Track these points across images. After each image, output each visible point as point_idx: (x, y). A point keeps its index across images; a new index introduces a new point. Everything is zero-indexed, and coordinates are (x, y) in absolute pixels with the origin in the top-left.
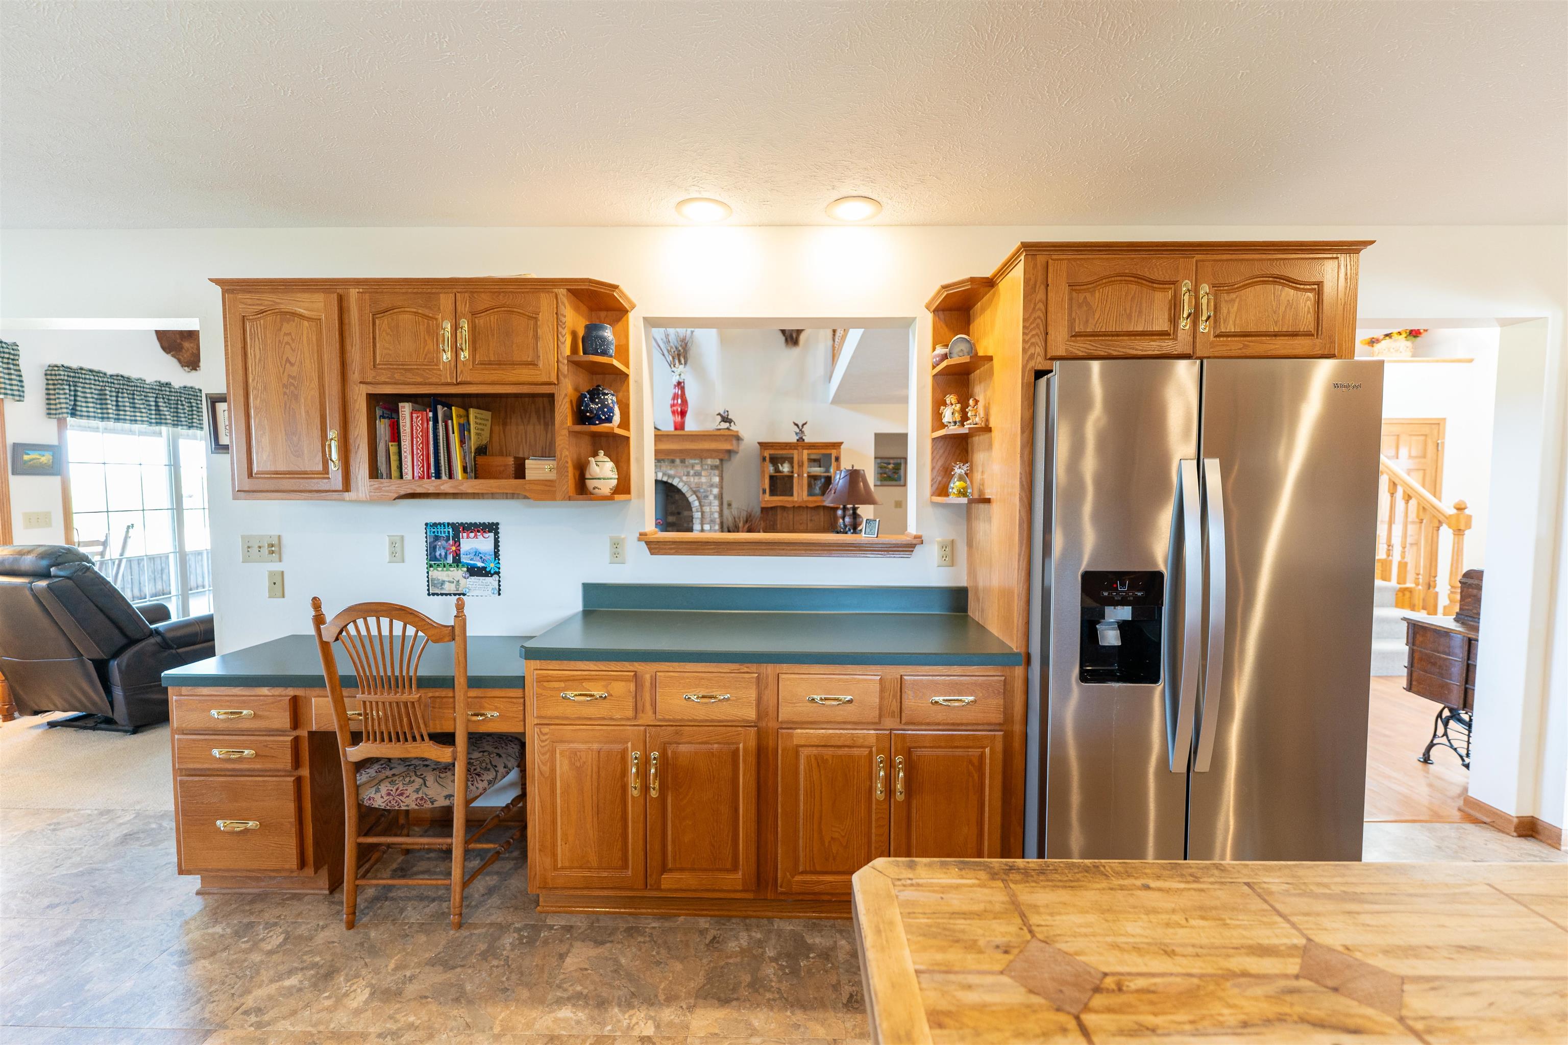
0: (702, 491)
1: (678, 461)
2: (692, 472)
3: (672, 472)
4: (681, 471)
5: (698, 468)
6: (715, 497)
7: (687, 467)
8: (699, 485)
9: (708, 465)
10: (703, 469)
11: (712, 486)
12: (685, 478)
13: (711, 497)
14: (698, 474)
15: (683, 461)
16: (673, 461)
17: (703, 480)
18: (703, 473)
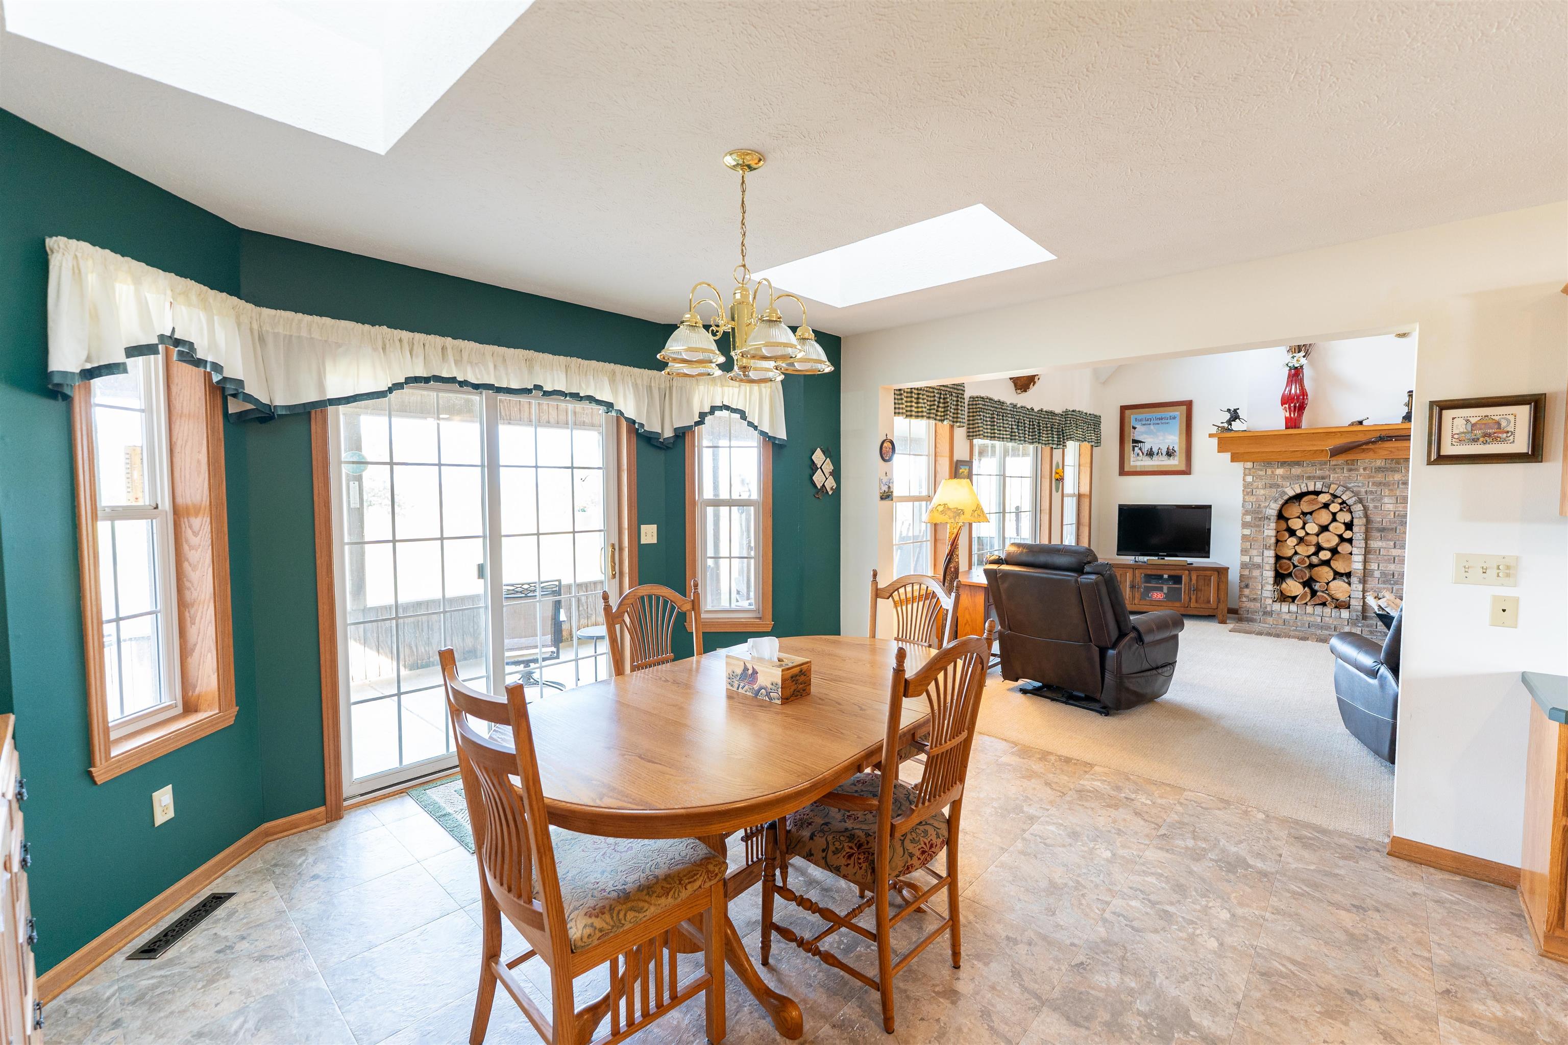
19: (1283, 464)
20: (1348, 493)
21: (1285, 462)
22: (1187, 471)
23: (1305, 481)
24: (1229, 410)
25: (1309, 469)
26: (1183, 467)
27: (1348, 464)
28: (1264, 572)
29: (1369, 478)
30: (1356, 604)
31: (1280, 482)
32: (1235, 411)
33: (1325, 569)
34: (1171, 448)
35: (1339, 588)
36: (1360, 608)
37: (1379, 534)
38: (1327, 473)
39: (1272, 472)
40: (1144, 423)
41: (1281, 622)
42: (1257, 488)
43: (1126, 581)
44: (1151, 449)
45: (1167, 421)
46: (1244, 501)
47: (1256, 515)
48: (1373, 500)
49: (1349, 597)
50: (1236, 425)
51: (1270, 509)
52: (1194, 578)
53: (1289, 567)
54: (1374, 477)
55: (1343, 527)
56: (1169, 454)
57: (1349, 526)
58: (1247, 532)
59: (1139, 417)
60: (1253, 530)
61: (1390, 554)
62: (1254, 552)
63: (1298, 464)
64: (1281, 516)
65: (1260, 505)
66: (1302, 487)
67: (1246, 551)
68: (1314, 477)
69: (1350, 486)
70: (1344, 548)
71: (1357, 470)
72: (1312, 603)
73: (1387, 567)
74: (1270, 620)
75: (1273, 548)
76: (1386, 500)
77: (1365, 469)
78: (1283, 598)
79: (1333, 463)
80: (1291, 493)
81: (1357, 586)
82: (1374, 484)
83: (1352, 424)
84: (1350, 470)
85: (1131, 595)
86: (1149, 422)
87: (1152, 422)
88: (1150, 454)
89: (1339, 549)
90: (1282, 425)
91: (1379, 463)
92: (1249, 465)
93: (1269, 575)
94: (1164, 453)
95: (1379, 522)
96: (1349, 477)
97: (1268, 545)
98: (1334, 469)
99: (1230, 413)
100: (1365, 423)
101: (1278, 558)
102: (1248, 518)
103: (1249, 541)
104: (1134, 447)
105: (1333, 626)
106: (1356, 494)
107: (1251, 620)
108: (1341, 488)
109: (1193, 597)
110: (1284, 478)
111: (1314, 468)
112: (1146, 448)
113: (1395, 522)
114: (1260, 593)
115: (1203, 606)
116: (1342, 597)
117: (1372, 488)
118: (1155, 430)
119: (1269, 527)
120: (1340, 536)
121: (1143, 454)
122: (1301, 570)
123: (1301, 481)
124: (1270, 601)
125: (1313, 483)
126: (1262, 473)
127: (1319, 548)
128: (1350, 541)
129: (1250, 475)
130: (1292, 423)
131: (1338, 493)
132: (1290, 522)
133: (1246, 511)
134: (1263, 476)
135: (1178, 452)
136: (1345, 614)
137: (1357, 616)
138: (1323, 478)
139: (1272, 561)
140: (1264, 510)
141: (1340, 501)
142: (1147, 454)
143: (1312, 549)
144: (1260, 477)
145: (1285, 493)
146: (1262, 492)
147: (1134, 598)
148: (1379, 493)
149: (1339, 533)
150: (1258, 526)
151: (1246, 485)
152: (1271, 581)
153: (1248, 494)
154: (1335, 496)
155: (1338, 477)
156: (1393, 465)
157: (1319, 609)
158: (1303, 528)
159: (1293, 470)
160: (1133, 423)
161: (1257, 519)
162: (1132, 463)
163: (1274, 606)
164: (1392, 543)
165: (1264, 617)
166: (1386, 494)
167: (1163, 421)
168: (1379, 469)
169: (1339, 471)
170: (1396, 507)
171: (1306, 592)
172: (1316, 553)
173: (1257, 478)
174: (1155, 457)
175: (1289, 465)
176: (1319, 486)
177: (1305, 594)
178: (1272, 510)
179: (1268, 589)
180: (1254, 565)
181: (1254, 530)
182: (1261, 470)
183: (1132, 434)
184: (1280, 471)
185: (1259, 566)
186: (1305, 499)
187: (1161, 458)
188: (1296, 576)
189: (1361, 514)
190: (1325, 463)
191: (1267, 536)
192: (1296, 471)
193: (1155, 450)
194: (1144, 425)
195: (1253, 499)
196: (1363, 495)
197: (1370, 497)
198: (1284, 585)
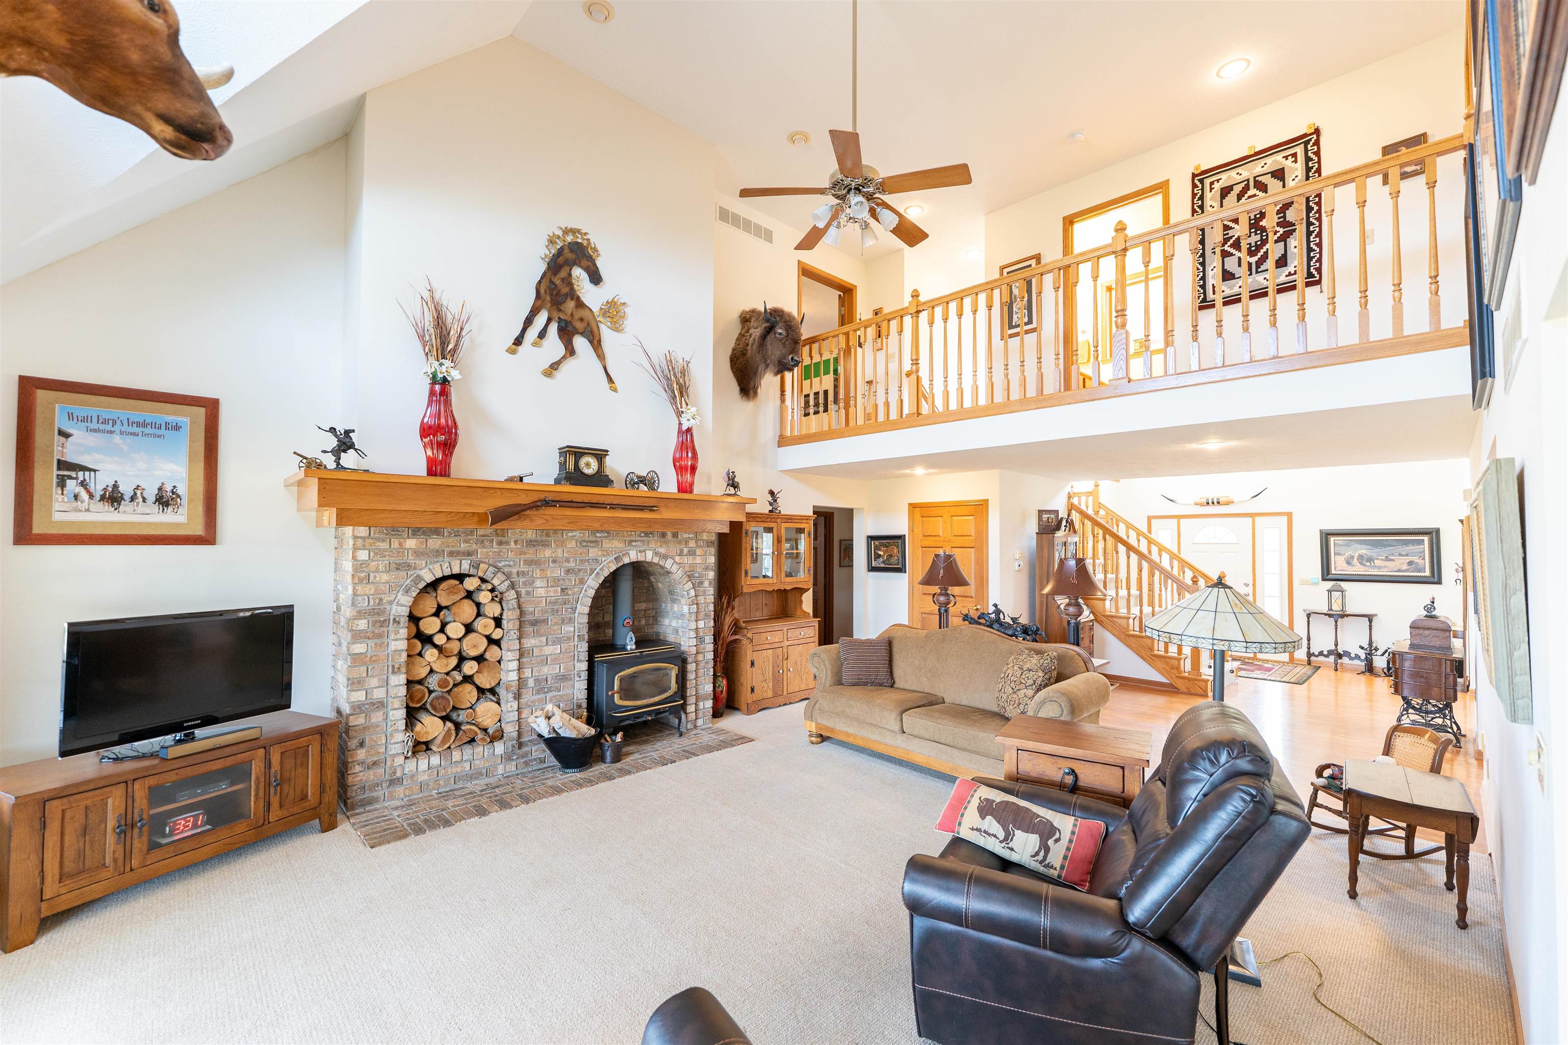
0: (697, 575)
1: (669, 535)
2: (686, 551)
3: (662, 550)
4: (673, 549)
5: (692, 544)
6: (710, 583)
7: (680, 543)
8: (693, 566)
9: (703, 540)
10: (698, 546)
11: (707, 568)
12: (677, 559)
13: (706, 584)
14: (692, 553)
15: (675, 535)
16: (663, 535)
17: (698, 560)
18: (698, 552)
19: (416, 532)
20: (499, 575)
21: (419, 529)
22: (208, 538)
23: (447, 559)
24: (333, 430)
25: (452, 540)
26: (198, 529)
27: (497, 535)
28: (391, 713)
29: (521, 554)
30: (510, 730)
31: (411, 559)
32: (347, 432)
33: (468, 687)
34: (168, 488)
35: (486, 712)
36: (515, 734)
37: (531, 629)
38: (474, 546)
39: (400, 544)
40: (94, 425)
41: (416, 788)
42: (377, 571)
43: (104, 820)
44: (115, 486)
45: (158, 432)
46: (355, 594)
47: (376, 618)
48: (525, 584)
49: (500, 720)
50: (349, 459)
51: (398, 604)
52: (276, 759)
53: (424, 696)
54: (525, 553)
55: (492, 623)
56: (164, 500)
57: (498, 622)
58: (359, 648)
59: (80, 411)
60: (369, 642)
61: (543, 653)
62: (374, 682)
63: (437, 532)
64: (414, 619)
65: (381, 600)
66: (444, 567)
67: (359, 682)
68: (458, 553)
69: (500, 565)
70: (493, 654)
71: (507, 543)
72: (457, 743)
73: (539, 671)
74: (400, 791)
75: (404, 670)
76: (538, 583)
77: (516, 542)
78: (421, 747)
79: (481, 532)
80: (429, 578)
81: (509, 706)
82: (527, 562)
83: (511, 480)
84: (500, 543)
85: (120, 855)
86: (109, 427)
87: (117, 428)
88: (113, 497)
89: (487, 656)
90: (422, 470)
91: (530, 535)
92: (362, 531)
93: (400, 714)
94: (151, 498)
95: (531, 613)
96: (499, 553)
97: (397, 666)
98: (482, 542)
99: (336, 436)
100: (525, 480)
101: (409, 683)
102: (362, 624)
103: (364, 664)
104: (62, 483)
105: (484, 771)
106: (508, 576)
107: (371, 801)
108: (491, 569)
109: (275, 801)
110: (417, 553)
111: (458, 538)
112: (101, 482)
113: (547, 612)
114: (383, 750)
115: (296, 810)
116: (489, 722)
117: (524, 568)
118: (125, 448)
119: (398, 636)
120: (488, 638)
121: (91, 496)
122: (442, 697)
123: (441, 559)
124: (400, 760)
125: (458, 562)
126: (384, 545)
127: (462, 659)
128: (497, 643)
129: (364, 548)
130: (437, 468)
131: (488, 576)
132: (421, 623)
133: (359, 612)
134: (386, 550)
135: (185, 501)
136: (499, 748)
137: (513, 746)
138: (469, 554)
139: (403, 691)
140: (388, 607)
141: (490, 587)
142: (103, 498)
143: (454, 661)
144: (380, 553)
145: (419, 578)
146: (385, 577)
147: (128, 855)
148: (530, 574)
149: (487, 633)
150: (380, 636)
151: (359, 567)
152: (402, 725)
153: (361, 581)
154: (483, 580)
155: (487, 552)
156: (544, 538)
157: (468, 750)
158: (442, 630)
159: (430, 542)
160: (61, 422)
161: (378, 624)
162: (57, 517)
163: (406, 766)
164: (544, 639)
165: (390, 789)
166: (538, 576)
167: (148, 430)
168: (531, 543)
169: (487, 544)
170: (548, 592)
171: (449, 730)
172: (458, 667)
173: (376, 554)
174: (125, 506)
175: (424, 533)
176: (465, 567)
177: (448, 734)
178: (401, 605)
179: (400, 739)
180: (373, 704)
181: (371, 643)
182: (383, 541)
183: (57, 449)
184: (411, 543)
185: (381, 705)
186: (444, 585)
187: (142, 508)
188: (435, 708)
189: (514, 603)
190: (472, 532)
191: (396, 651)
192: (434, 543)
193: (126, 489)
194: (95, 431)
195: (370, 589)
196: (515, 578)
197: (522, 580)
198: (418, 727)
